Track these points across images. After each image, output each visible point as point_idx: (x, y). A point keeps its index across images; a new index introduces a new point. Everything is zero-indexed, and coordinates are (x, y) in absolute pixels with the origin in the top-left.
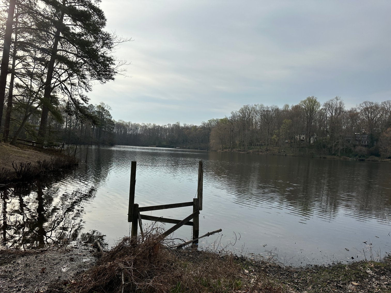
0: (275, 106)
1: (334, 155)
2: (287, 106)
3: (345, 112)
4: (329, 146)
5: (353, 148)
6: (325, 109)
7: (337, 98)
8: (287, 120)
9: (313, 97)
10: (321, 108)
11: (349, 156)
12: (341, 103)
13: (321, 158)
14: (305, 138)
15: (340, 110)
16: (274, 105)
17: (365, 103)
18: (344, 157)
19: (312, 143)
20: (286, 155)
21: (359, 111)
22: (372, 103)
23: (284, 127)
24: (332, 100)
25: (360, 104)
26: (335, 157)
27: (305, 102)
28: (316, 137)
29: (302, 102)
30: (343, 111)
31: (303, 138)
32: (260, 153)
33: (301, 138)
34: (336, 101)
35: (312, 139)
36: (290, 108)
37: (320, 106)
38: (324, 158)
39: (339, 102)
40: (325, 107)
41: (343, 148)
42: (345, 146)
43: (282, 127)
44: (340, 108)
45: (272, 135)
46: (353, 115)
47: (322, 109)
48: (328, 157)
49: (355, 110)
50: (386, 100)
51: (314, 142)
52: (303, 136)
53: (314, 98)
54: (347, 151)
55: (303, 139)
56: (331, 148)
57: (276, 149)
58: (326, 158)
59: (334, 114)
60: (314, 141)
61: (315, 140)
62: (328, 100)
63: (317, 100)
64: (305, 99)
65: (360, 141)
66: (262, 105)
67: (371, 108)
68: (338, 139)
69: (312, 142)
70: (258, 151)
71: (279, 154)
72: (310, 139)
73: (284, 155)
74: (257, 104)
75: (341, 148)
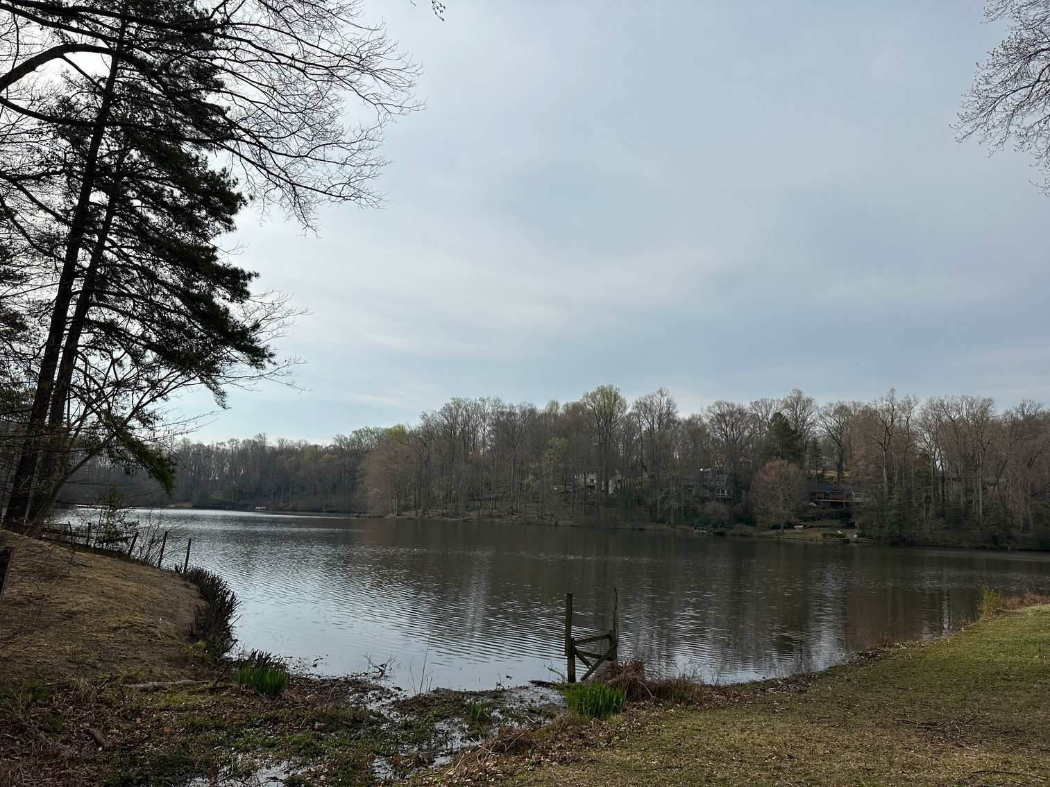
0: (529, 405)
1: (662, 521)
2: (555, 404)
3: (679, 423)
4: (650, 501)
5: (699, 506)
6: (638, 415)
7: (661, 392)
8: (557, 439)
9: (611, 387)
10: (628, 411)
11: (693, 525)
12: (669, 402)
13: (634, 529)
14: (595, 481)
15: (667, 419)
16: (525, 403)
17: (719, 404)
18: (683, 526)
19: (613, 495)
20: (556, 525)
21: (706, 421)
22: (733, 406)
23: (552, 456)
24: (652, 397)
25: (709, 407)
26: (664, 527)
27: (593, 397)
28: (620, 479)
29: (587, 396)
30: (674, 421)
31: (592, 481)
32: (497, 520)
33: (588, 480)
34: (660, 397)
35: (611, 482)
36: (561, 411)
37: (625, 408)
38: (641, 529)
39: (665, 399)
40: (636, 411)
41: (680, 505)
42: (682, 501)
43: (546, 455)
44: (669, 413)
45: (524, 474)
46: (694, 429)
47: (630, 414)
48: (650, 527)
49: (700, 419)
50: (758, 399)
51: (616, 490)
52: (591, 476)
53: (614, 388)
54: (689, 514)
55: (592, 484)
56: (654, 505)
57: (531, 508)
58: (644, 530)
59: (656, 426)
60: (617, 488)
61: (619, 486)
62: (642, 396)
63: (619, 394)
64: (592, 390)
65: (712, 489)
66: (498, 400)
67: (731, 414)
68: (668, 486)
69: (611, 490)
70: (490, 516)
71: (542, 520)
72: (607, 485)
73: (553, 523)
74: (486, 398)
75: (676, 505)
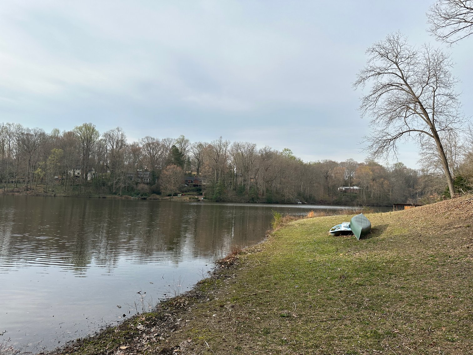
0: (40, 129)
1: (115, 194)
2: (57, 131)
3: (127, 146)
4: (109, 184)
5: (135, 186)
6: (105, 141)
7: (118, 129)
8: (57, 149)
9: (91, 124)
10: (100, 138)
11: (131, 195)
12: (122, 135)
13: (100, 198)
14: (80, 174)
15: (121, 143)
16: (38, 128)
17: (147, 138)
18: (126, 196)
19: (90, 181)
20: (55, 196)
21: (141, 146)
22: (154, 139)
23: (53, 159)
24: (113, 131)
25: (142, 139)
26: (116, 196)
27: (80, 129)
28: (94, 173)
29: (77, 128)
30: (125, 145)
31: (79, 173)
32: (16, 194)
33: (76, 174)
34: (117, 131)
35: (89, 174)
36: (61, 134)
37: (99, 136)
38: (104, 198)
39: (120, 133)
40: (104, 138)
41: (125, 185)
42: (127, 184)
43: (50, 158)
44: (122, 141)
45: (35, 168)
46: (135, 150)
47: (101, 140)
48: (108, 196)
49: (138, 145)
50: (166, 138)
51: (92, 179)
52: (78, 171)
53: (92, 125)
54: (129, 190)
55: (78, 175)
56: (112, 185)
57: (40, 187)
58: (105, 198)
59: (115, 147)
60: (92, 177)
61: (93, 176)
62: (108, 130)
63: (95, 128)
64: (80, 125)
65: (142, 178)
66: (20, 125)
67: (153, 144)
68: (119, 176)
69: (89, 179)
70: (12, 191)
71: (46, 194)
72: (86, 175)
73: (53, 195)
74: (11, 123)
75: (123, 186)
